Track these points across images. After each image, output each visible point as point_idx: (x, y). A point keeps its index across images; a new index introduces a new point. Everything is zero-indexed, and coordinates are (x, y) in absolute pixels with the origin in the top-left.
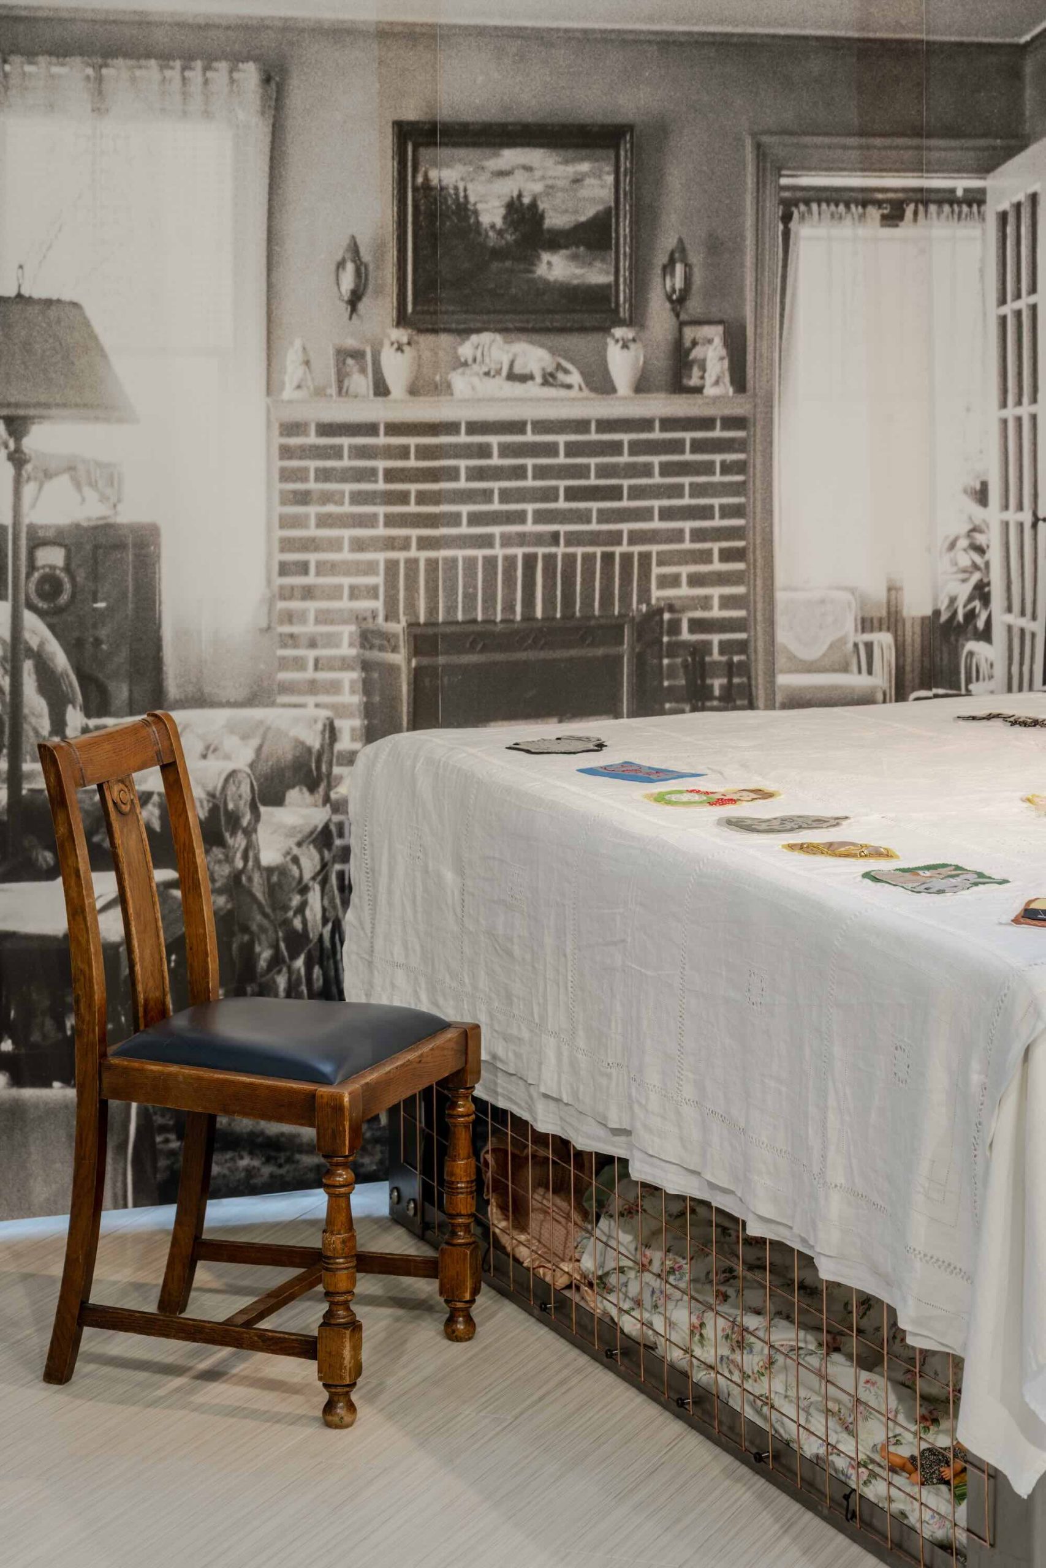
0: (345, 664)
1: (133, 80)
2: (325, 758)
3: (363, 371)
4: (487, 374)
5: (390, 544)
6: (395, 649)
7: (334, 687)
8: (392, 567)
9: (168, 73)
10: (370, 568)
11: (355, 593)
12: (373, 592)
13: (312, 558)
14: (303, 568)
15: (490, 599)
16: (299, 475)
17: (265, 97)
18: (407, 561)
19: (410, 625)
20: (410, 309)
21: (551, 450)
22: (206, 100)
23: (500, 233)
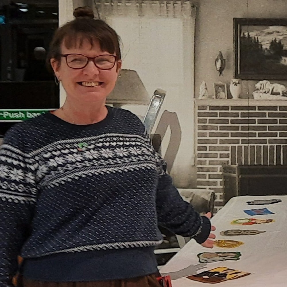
0: (218, 177)
1: (151, 7)
2: (212, 203)
3: (224, 91)
4: (265, 92)
5: (233, 142)
6: (234, 173)
7: (215, 183)
8: (233, 148)
9: (162, 5)
10: (227, 149)
11: (221, 156)
12: (227, 156)
13: (208, 145)
14: (205, 148)
15: (265, 158)
16: (204, 121)
17: (192, 12)
18: (238, 146)
19: (239, 165)
20: (239, 73)
21: (285, 115)
22: (174, 12)
23: (269, 51)
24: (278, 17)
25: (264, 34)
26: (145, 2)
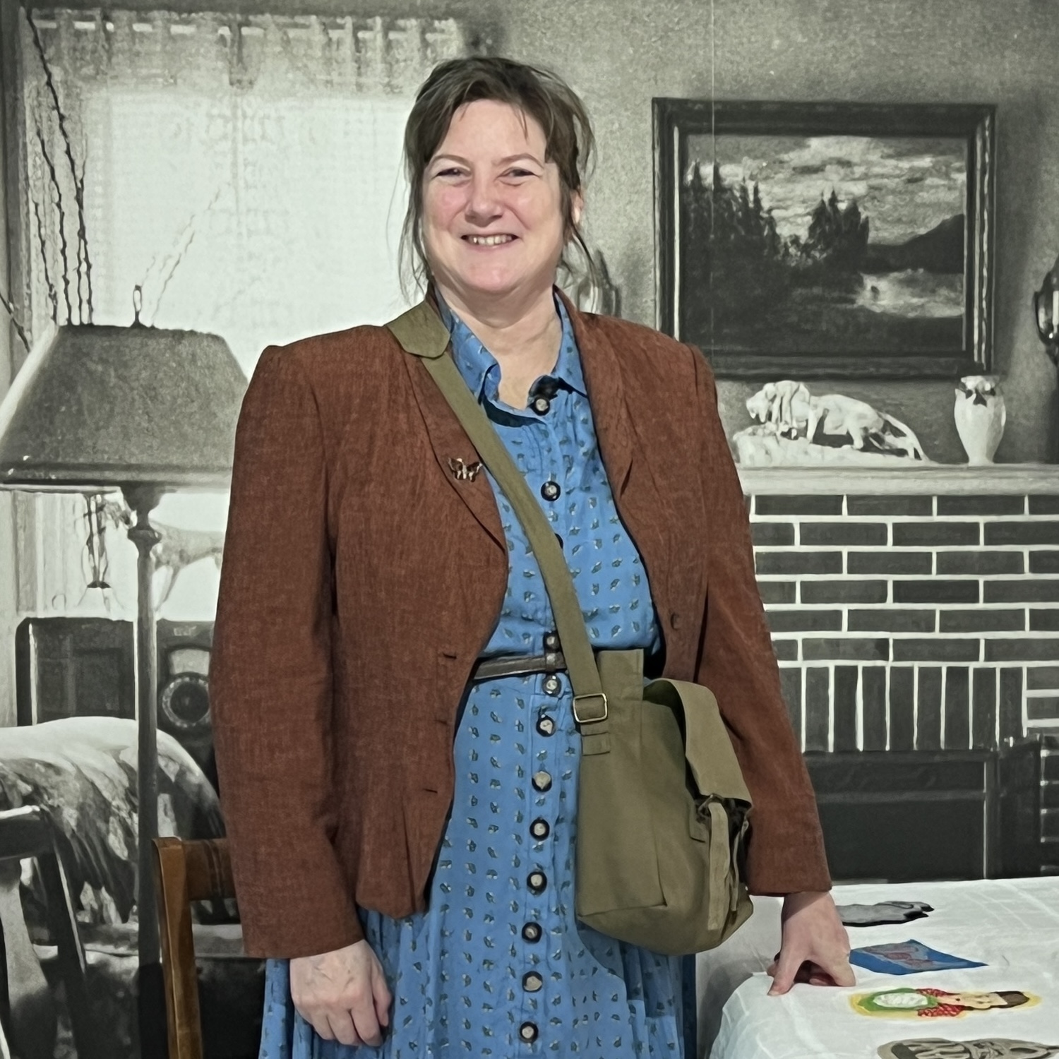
1: (286, 43)
4: (786, 435)
9: (335, 34)
21: (877, 534)
22: (390, 72)
23: (806, 249)
26: (260, 19)
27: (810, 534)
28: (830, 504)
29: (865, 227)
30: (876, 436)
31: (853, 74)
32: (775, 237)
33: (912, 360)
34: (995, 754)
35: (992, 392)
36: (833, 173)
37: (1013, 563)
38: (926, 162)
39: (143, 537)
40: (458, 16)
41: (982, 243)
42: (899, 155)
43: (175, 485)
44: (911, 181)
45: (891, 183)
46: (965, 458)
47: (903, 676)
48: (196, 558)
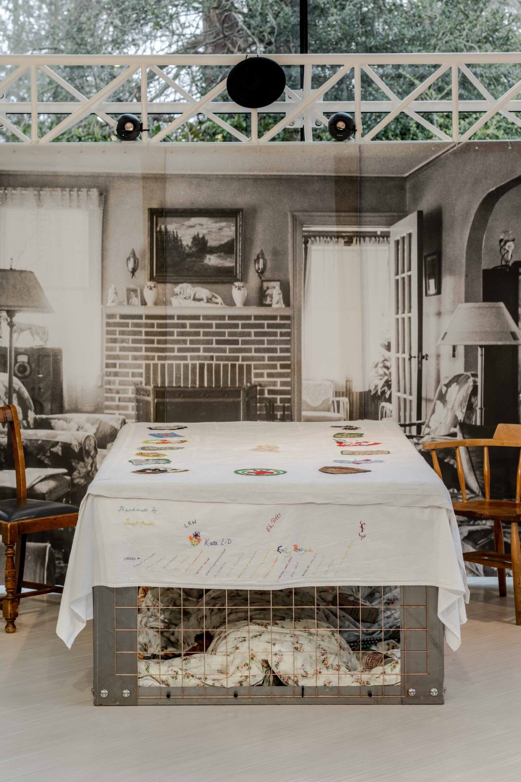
0: (130, 400)
1: (51, 195)
3: (137, 296)
4: (185, 298)
5: (147, 358)
6: (149, 395)
7: (126, 408)
8: (148, 366)
9: (64, 193)
10: (140, 366)
11: (133, 375)
12: (140, 375)
13: (118, 362)
14: (114, 365)
15: (186, 379)
16: (113, 333)
17: (100, 200)
18: (154, 364)
19: (155, 387)
20: (155, 275)
21: (210, 326)
22: (79, 202)
23: (190, 248)
24: (202, 207)
25: (184, 228)
26: (45, 189)
27: (192, 326)
28: (197, 317)
29: (207, 242)
30: (210, 299)
31: (204, 201)
32: (182, 244)
33: (220, 278)
34: (244, 388)
35: (243, 287)
36: (198, 227)
37: (249, 334)
38: (224, 224)
39: (11, 325)
40: (97, 187)
41: (239, 246)
42: (216, 222)
43: (19, 311)
44: (220, 229)
45: (214, 230)
46: (235, 305)
47: (218, 366)
48: (24, 330)
